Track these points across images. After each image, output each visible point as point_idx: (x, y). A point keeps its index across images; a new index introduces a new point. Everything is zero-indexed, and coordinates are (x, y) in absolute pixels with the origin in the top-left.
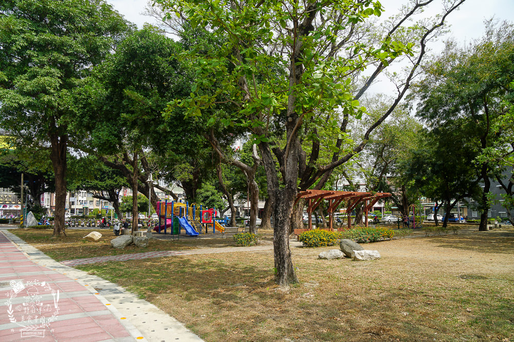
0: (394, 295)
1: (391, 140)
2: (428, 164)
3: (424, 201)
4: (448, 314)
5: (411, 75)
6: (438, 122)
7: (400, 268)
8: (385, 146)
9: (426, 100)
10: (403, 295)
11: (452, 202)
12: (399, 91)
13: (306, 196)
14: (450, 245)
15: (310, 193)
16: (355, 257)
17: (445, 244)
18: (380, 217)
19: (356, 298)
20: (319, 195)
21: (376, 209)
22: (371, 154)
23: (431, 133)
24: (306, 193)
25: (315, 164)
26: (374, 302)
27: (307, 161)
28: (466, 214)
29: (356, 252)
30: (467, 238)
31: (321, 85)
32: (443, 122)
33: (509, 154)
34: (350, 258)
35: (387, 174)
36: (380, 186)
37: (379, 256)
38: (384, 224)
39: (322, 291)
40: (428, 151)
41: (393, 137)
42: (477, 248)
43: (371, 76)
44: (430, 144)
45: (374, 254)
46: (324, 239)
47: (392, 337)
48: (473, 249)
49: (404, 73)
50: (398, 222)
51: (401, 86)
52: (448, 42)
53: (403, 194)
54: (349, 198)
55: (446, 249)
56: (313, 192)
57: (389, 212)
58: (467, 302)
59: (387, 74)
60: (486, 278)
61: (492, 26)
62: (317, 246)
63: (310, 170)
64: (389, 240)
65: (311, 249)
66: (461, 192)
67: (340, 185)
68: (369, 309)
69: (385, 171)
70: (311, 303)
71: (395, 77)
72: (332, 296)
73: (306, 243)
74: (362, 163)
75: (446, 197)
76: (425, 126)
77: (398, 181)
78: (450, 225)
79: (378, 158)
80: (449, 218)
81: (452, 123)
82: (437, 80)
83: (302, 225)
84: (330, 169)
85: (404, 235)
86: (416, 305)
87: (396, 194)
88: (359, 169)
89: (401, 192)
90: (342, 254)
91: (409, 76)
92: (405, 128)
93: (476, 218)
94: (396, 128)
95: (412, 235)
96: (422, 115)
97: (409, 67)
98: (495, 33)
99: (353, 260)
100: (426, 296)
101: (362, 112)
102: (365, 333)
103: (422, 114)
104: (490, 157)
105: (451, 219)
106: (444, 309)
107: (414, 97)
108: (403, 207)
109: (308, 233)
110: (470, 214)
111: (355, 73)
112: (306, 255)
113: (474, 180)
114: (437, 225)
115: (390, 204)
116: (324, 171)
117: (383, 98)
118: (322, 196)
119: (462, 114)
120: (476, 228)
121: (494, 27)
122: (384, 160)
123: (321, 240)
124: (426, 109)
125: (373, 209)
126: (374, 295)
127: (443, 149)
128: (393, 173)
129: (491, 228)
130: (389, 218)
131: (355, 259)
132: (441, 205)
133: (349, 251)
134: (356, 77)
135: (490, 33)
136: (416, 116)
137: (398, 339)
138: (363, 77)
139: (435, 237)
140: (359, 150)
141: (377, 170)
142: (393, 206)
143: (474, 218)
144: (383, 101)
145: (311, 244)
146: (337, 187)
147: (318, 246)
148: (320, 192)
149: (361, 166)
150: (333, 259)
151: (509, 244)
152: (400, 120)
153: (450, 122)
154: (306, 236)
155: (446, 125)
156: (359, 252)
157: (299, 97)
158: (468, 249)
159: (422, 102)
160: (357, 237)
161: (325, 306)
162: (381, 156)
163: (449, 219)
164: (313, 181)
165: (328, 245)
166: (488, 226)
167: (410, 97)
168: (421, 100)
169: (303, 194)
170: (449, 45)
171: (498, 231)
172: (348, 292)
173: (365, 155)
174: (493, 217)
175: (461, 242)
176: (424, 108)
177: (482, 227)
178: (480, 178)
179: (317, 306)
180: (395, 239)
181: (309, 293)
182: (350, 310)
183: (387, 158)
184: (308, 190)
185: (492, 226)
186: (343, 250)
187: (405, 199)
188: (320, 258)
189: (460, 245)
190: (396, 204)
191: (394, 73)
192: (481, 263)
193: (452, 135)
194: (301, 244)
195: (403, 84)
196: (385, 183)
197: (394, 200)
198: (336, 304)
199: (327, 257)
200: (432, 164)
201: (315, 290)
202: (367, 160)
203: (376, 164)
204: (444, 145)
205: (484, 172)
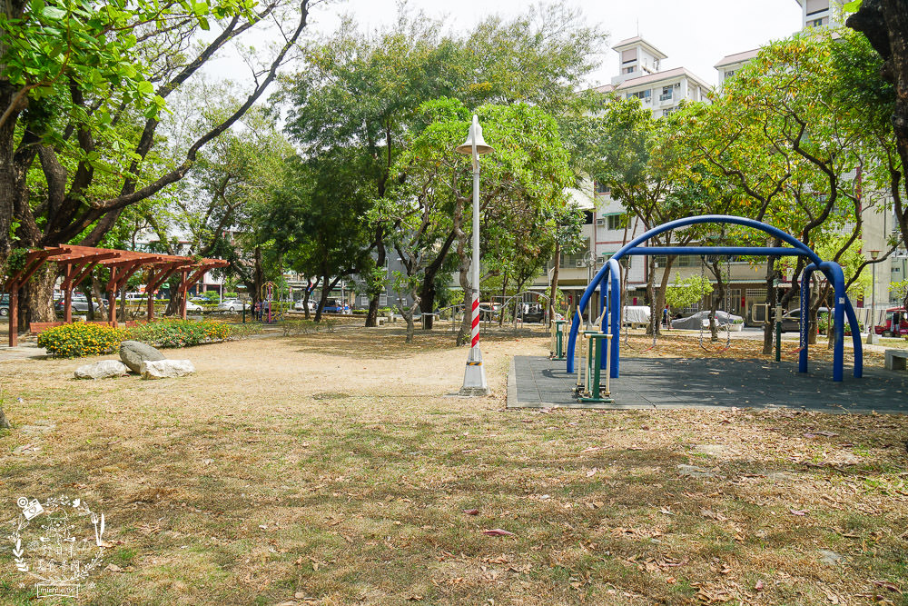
0: (197, 433)
1: (239, 167)
2: (297, 215)
3: (292, 278)
4: (274, 454)
5: (280, 58)
6: (318, 148)
7: (224, 389)
8: (230, 177)
9: (303, 106)
10: (212, 432)
11: (331, 280)
12: (256, 81)
13: (59, 258)
14: (317, 349)
15: (68, 251)
16: (147, 372)
17: (309, 347)
18: (217, 302)
19: (125, 444)
20: (89, 257)
21: (210, 287)
22: (202, 188)
23: (305, 165)
24: (60, 252)
25: (84, 195)
26: (158, 448)
27: (68, 187)
28: (353, 301)
29: (149, 363)
30: (344, 338)
31: (64, 35)
32: (327, 149)
33: (414, 212)
34: (139, 374)
35: (232, 227)
36: (216, 247)
37: (191, 369)
38: (221, 314)
39: (58, 438)
40: (300, 193)
41: (245, 162)
42: (352, 352)
43: (211, 43)
44: (303, 182)
45: (183, 367)
46: (94, 341)
47: (175, 502)
48: (346, 354)
49: (268, 51)
50: (245, 312)
51: (261, 73)
52: (345, 17)
53: (256, 264)
54: (152, 265)
55: (307, 355)
56: (75, 250)
57: (232, 293)
58: (305, 433)
59: (239, 47)
60: (348, 396)
61: (406, 12)
62: (77, 355)
63: (72, 205)
64: (221, 342)
65: (65, 361)
66: (345, 265)
67: (140, 241)
68: (146, 461)
69: (226, 220)
70: (30, 462)
71: (253, 55)
72: (79, 445)
73: (54, 350)
74: (187, 203)
75: (324, 271)
76: (299, 151)
77: (249, 241)
78: (326, 317)
79: (216, 198)
80: (326, 305)
81: (340, 152)
82: (322, 76)
83: (51, 315)
84: (117, 207)
85: (248, 334)
86: (228, 447)
87: (244, 263)
88: (179, 213)
89: (254, 260)
90: (123, 369)
91: (275, 59)
92: (266, 149)
93: (365, 307)
94: (251, 147)
95: (262, 333)
96: (294, 131)
97: (278, 43)
98: (409, 24)
99: (143, 379)
100: (249, 430)
101: (157, 105)
102: (130, 502)
103: (296, 129)
104: (384, 213)
105: (330, 309)
106: (269, 447)
107: (284, 97)
108: (254, 287)
109: (60, 330)
110: (358, 301)
111: (184, 29)
112: (48, 372)
113: (365, 248)
114: (306, 318)
115: (234, 279)
116: (102, 211)
117: (235, 89)
118: (95, 259)
119: (355, 140)
120: (362, 322)
121: (408, 14)
122: (225, 201)
123: (86, 343)
124: (302, 122)
125: (205, 288)
126: (162, 437)
127: (321, 193)
128: (242, 225)
129: (381, 323)
130: (232, 304)
131: (148, 377)
132: (315, 285)
133: (137, 363)
134: (186, 38)
135: (403, 21)
136: (284, 131)
137: (184, 504)
138: (200, 41)
139: (298, 336)
140: (175, 177)
141: (214, 218)
142: (239, 283)
143: (363, 307)
144: (233, 95)
145: (65, 351)
146: (133, 243)
147: (79, 356)
148: (90, 251)
149: (184, 208)
150: (103, 378)
151: (397, 346)
152: (259, 134)
153: (336, 150)
154: (53, 337)
155: (331, 153)
156: (154, 363)
157: (18, 49)
158: (340, 354)
159: (296, 109)
160: (160, 337)
161: (60, 466)
162: (222, 194)
163: (324, 308)
164: (79, 228)
165: (102, 353)
166: (378, 319)
167: (276, 98)
168: (295, 105)
169: (53, 253)
170: (347, 23)
171: (391, 327)
172: (113, 435)
173: (192, 188)
174: (389, 306)
175: (333, 344)
176: (299, 120)
177: (370, 322)
178: (372, 246)
179: (43, 468)
180: (232, 341)
181: (29, 446)
182: (110, 468)
183: (232, 199)
184: (64, 246)
185: (383, 319)
186: (125, 362)
187: (259, 274)
188: (78, 377)
189: (331, 349)
190: (243, 280)
191: (251, 48)
192: (350, 376)
193: (338, 172)
194: (44, 351)
195: (265, 71)
196: (227, 242)
197: (240, 273)
198: (84, 459)
199: (92, 374)
200: (305, 216)
201: (44, 437)
202: (196, 196)
203: (212, 206)
204: (325, 187)
205: (379, 237)
